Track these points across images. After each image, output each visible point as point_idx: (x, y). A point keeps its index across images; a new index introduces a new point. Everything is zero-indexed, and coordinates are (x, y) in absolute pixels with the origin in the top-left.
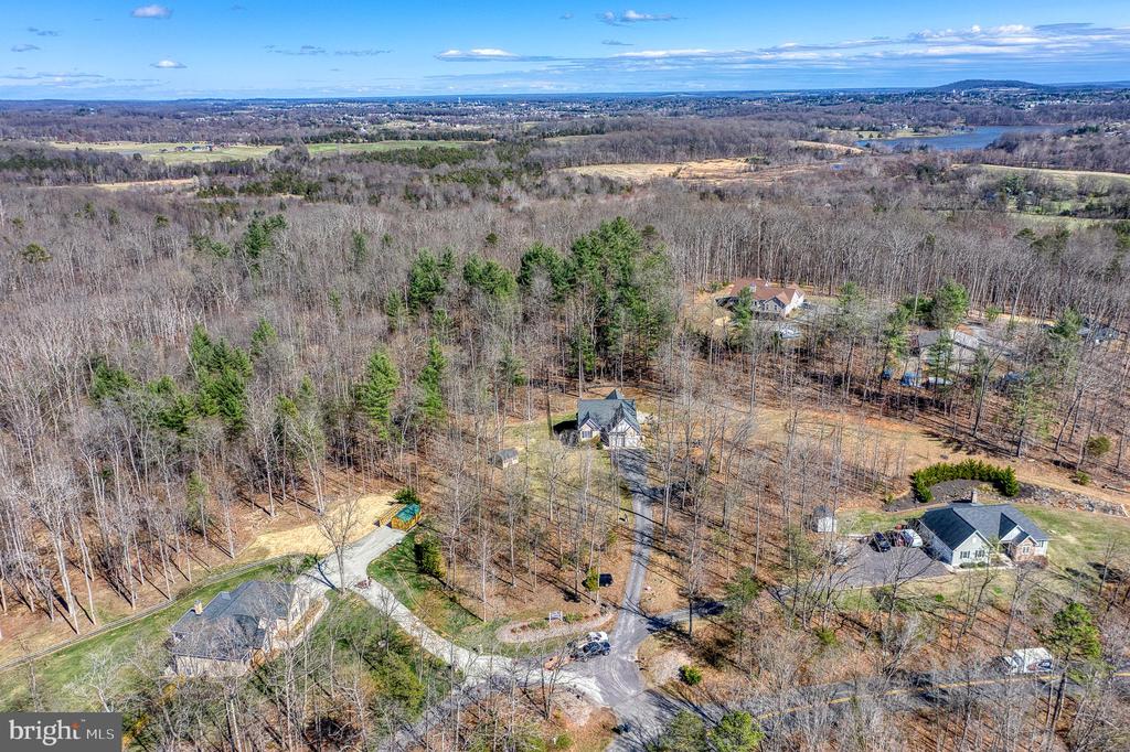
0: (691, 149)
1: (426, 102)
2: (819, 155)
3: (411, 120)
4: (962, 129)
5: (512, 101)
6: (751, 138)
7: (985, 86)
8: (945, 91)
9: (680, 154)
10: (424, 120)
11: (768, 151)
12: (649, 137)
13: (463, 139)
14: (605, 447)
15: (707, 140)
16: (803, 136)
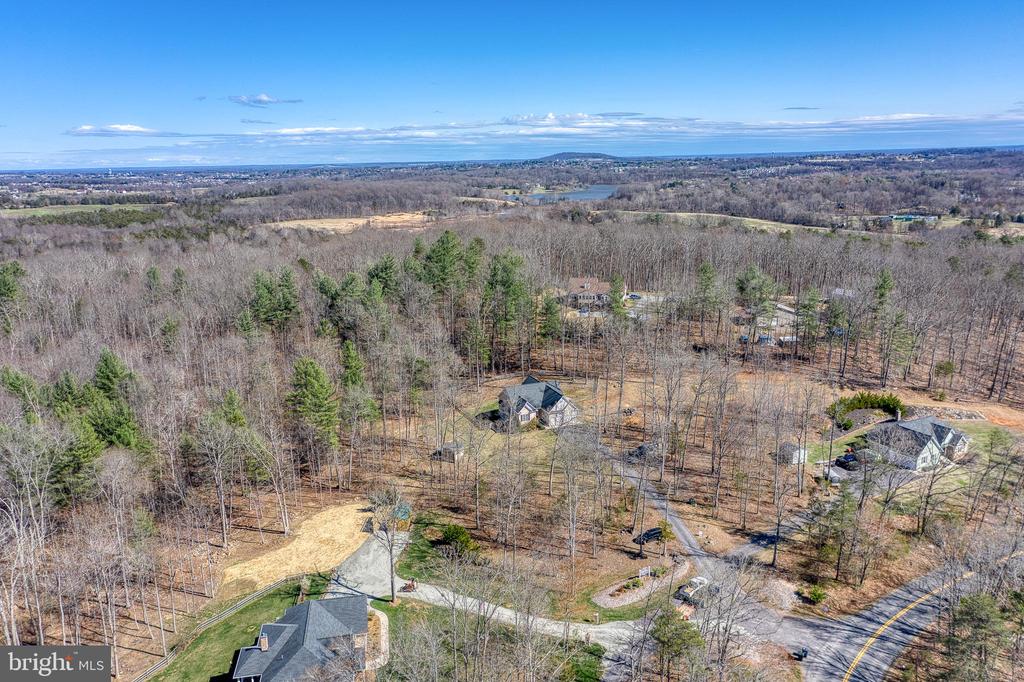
0: (374, 204)
1: (74, 174)
2: (482, 206)
3: (68, 188)
4: (581, 186)
5: (166, 172)
6: (423, 195)
7: (578, 157)
8: (550, 160)
9: (365, 209)
10: (83, 188)
11: (440, 206)
12: (336, 196)
13: (140, 202)
14: (547, 428)
15: (387, 197)
16: (465, 194)
